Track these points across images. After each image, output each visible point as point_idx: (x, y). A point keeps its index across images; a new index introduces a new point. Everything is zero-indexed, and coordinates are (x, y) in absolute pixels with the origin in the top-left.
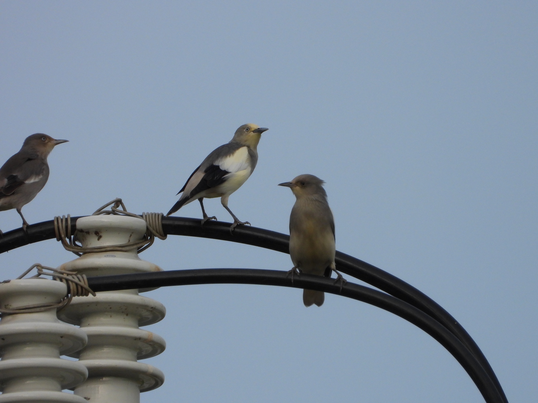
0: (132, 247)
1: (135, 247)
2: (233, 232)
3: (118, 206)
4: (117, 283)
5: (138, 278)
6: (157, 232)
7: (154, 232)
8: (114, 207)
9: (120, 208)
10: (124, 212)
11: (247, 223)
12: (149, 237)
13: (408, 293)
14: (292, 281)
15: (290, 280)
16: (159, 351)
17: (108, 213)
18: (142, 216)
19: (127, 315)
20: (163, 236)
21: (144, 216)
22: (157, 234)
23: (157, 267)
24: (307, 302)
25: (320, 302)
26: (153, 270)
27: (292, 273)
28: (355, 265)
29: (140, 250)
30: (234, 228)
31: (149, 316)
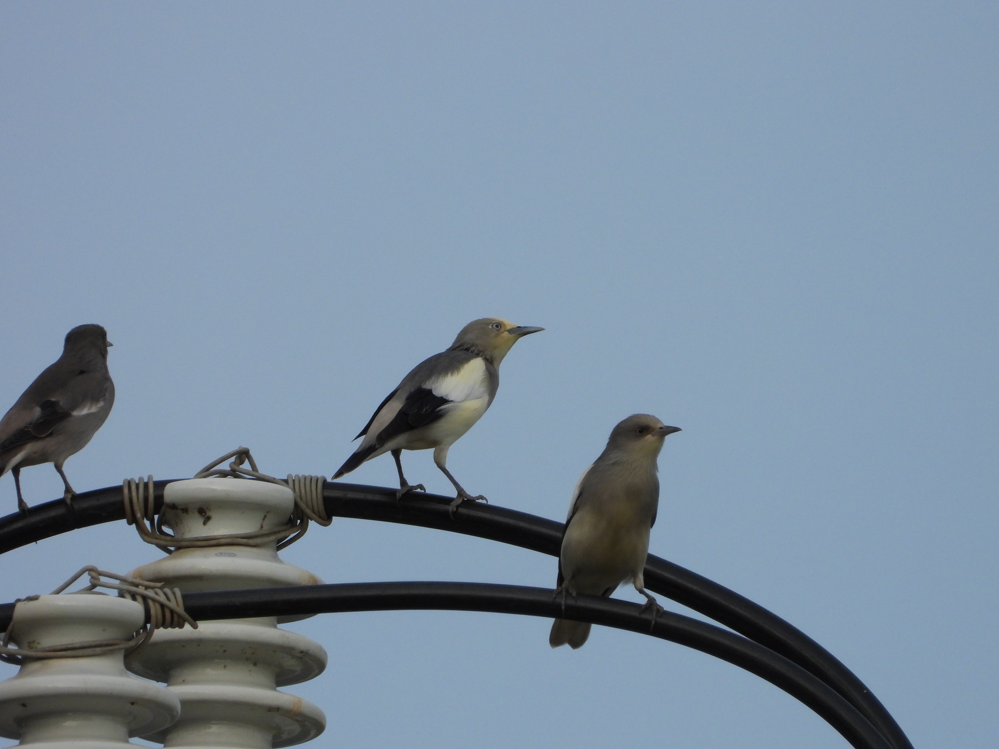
0: (266, 539)
1: (273, 538)
2: (455, 513)
3: (242, 463)
4: (237, 604)
5: (277, 597)
6: (314, 512)
7: (308, 512)
8: (234, 463)
9: (246, 466)
10: (254, 473)
11: (481, 497)
12: (299, 521)
13: (776, 633)
14: (563, 608)
15: (560, 605)
16: (313, 732)
17: (224, 474)
18: (286, 482)
19: (255, 664)
20: (325, 520)
21: (290, 482)
22: (313, 516)
23: (312, 577)
24: (556, 639)
25: (577, 641)
26: (305, 581)
27: (564, 593)
28: (680, 581)
29: (281, 545)
30: (458, 507)
31: (297, 667)
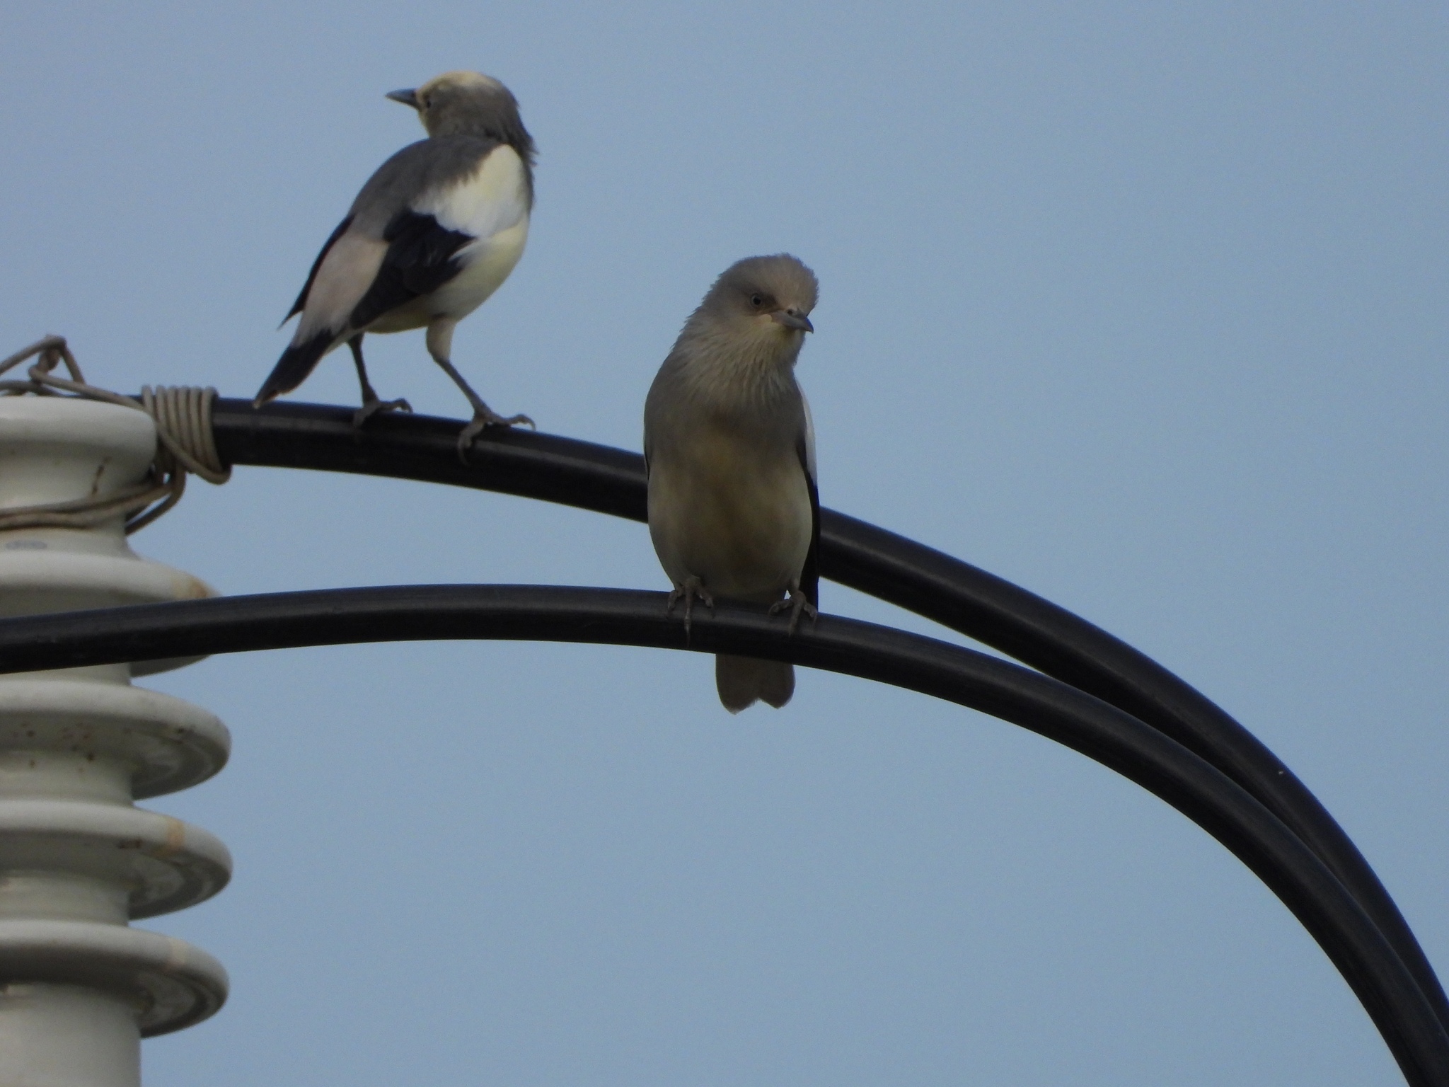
0: (104, 514)
1: (117, 510)
2: (468, 452)
3: (52, 365)
4: (54, 641)
5: (129, 625)
6: (195, 456)
7: (185, 456)
8: (38, 367)
9: (60, 371)
10: (77, 385)
11: (522, 419)
12: (166, 477)
13: (1109, 668)
14: (687, 628)
15: (681, 623)
16: (208, 885)
17: (17, 389)
18: (139, 400)
19: (91, 757)
20: (218, 472)
21: (148, 400)
22: (194, 463)
23: (197, 585)
24: (734, 696)
25: (779, 694)
26: (181, 593)
27: (688, 600)
28: (912, 568)
29: (132, 524)
30: (474, 439)
31: (171, 760)
